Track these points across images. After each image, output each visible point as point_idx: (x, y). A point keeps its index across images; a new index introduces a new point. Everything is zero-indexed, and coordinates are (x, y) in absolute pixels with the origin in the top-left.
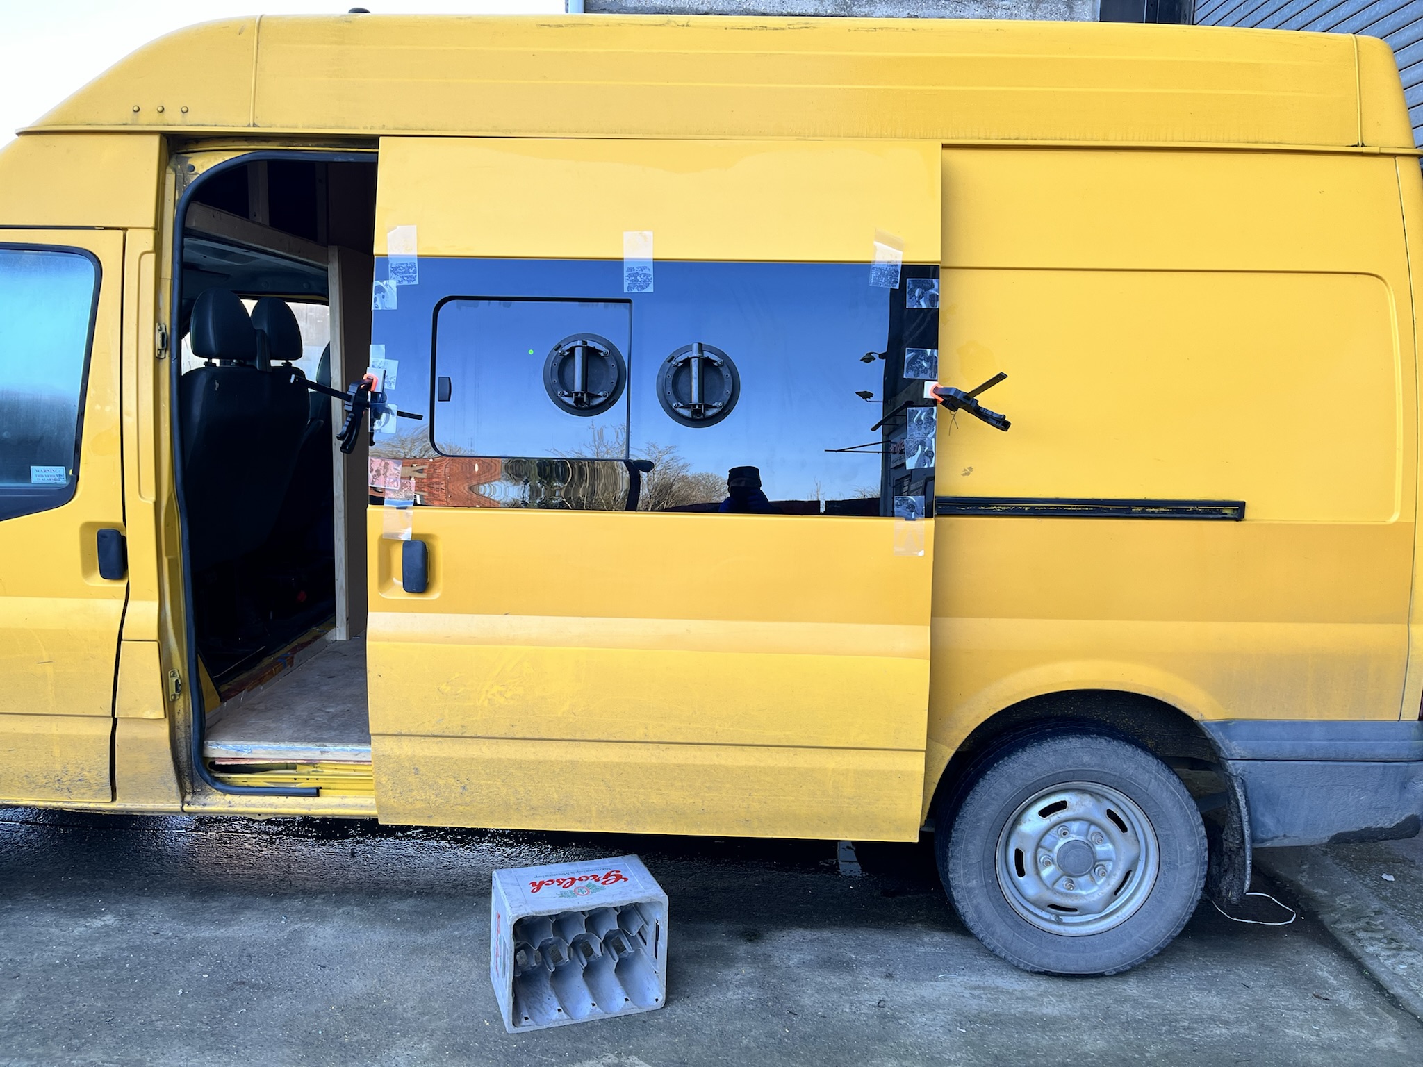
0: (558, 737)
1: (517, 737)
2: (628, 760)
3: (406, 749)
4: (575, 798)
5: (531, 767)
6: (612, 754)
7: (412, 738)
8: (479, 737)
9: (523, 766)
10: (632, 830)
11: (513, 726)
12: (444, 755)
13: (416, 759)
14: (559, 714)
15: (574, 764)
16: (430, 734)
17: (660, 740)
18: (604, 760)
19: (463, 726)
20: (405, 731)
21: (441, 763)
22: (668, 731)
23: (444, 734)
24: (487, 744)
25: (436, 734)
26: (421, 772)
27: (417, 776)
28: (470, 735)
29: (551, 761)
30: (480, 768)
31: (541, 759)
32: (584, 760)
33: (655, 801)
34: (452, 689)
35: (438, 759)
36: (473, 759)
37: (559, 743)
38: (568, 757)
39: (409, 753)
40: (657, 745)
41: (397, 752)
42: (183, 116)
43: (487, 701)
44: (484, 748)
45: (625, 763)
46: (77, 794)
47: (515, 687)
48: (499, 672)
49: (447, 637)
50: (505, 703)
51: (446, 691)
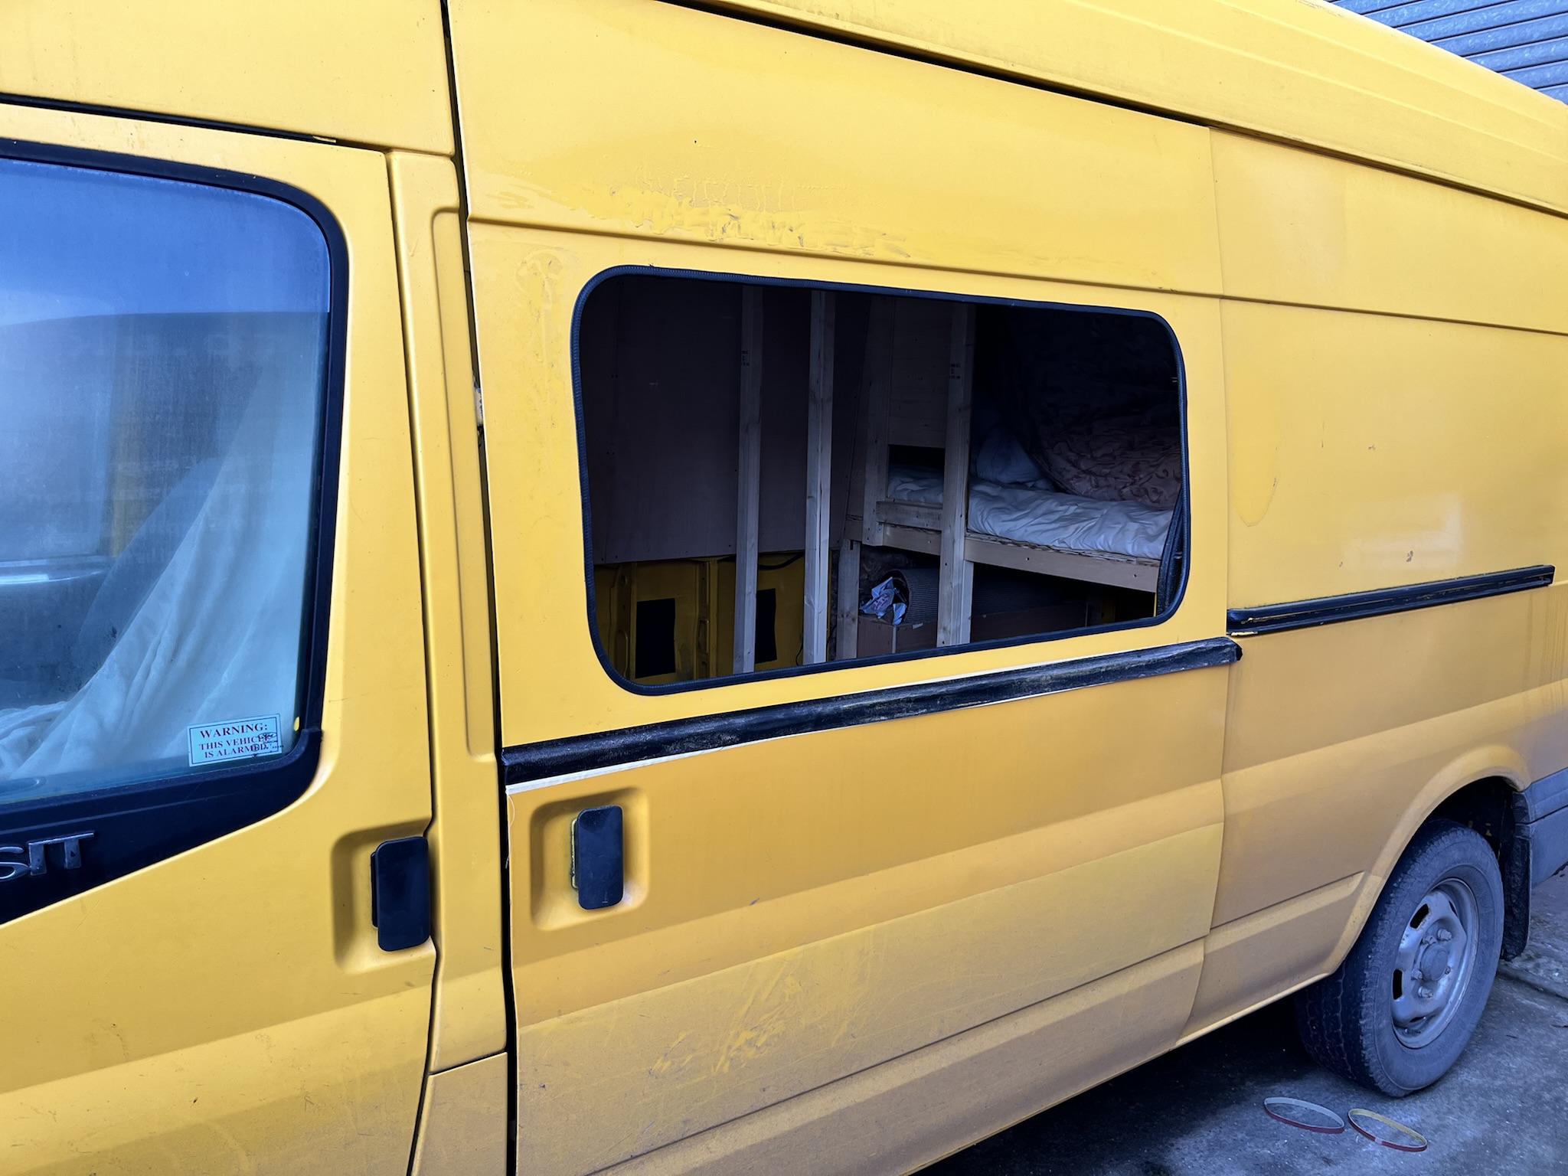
1: (768, 1104)
2: (913, 1077)
8: (708, 1130)
11: (764, 1089)
14: (832, 1046)
16: (629, 1157)
17: (955, 1032)
18: (884, 1090)
19: (685, 1122)
22: (967, 1014)
23: (653, 1148)
24: (718, 1135)
25: (639, 1153)
28: (695, 1132)
32: (857, 1101)
33: (934, 1121)
34: (673, 1063)
40: (950, 1040)
44: (712, 1144)
45: (909, 1083)
47: (772, 1025)
48: (749, 1008)
49: (665, 973)
50: (757, 1057)
51: (662, 1071)
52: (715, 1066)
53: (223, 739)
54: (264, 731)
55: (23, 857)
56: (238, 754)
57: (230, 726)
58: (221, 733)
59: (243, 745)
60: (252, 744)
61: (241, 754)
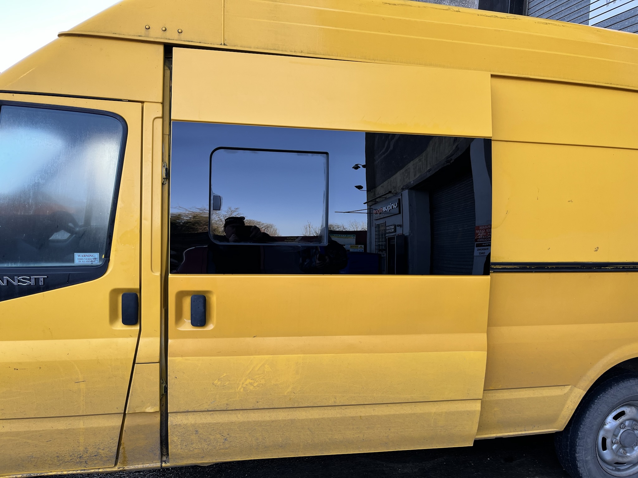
0: (284, 407)
1: (260, 408)
2: (324, 416)
3: (191, 420)
4: (291, 439)
5: (267, 425)
6: (315, 414)
7: (195, 413)
8: (237, 410)
9: (262, 424)
10: (322, 454)
11: (257, 402)
12: (215, 422)
13: (197, 425)
14: (285, 394)
15: (292, 421)
16: (207, 410)
17: (342, 404)
18: (310, 417)
19: (227, 404)
20: (192, 409)
21: (212, 426)
22: (347, 399)
23: (215, 410)
24: (241, 413)
25: (210, 410)
26: (200, 433)
27: (197, 435)
28: (231, 409)
29: (279, 420)
30: (236, 427)
31: (274, 419)
32: (299, 418)
33: (337, 437)
34: (221, 383)
35: (211, 424)
36: (232, 422)
37: (284, 410)
38: (289, 417)
39: (193, 422)
40: (340, 407)
41: (185, 422)
42: (179, 35)
43: (242, 389)
44: (239, 416)
45: (322, 418)
46: (91, 464)
47: (260, 380)
48: (250, 372)
49: (219, 352)
50: (254, 389)
51: (218, 384)
52: (238, 388)
53: (84, 258)
54: (95, 257)
55: (30, 280)
56: (87, 263)
57: (86, 255)
58: (83, 256)
59: (89, 260)
60: (91, 260)
61: (88, 262)
